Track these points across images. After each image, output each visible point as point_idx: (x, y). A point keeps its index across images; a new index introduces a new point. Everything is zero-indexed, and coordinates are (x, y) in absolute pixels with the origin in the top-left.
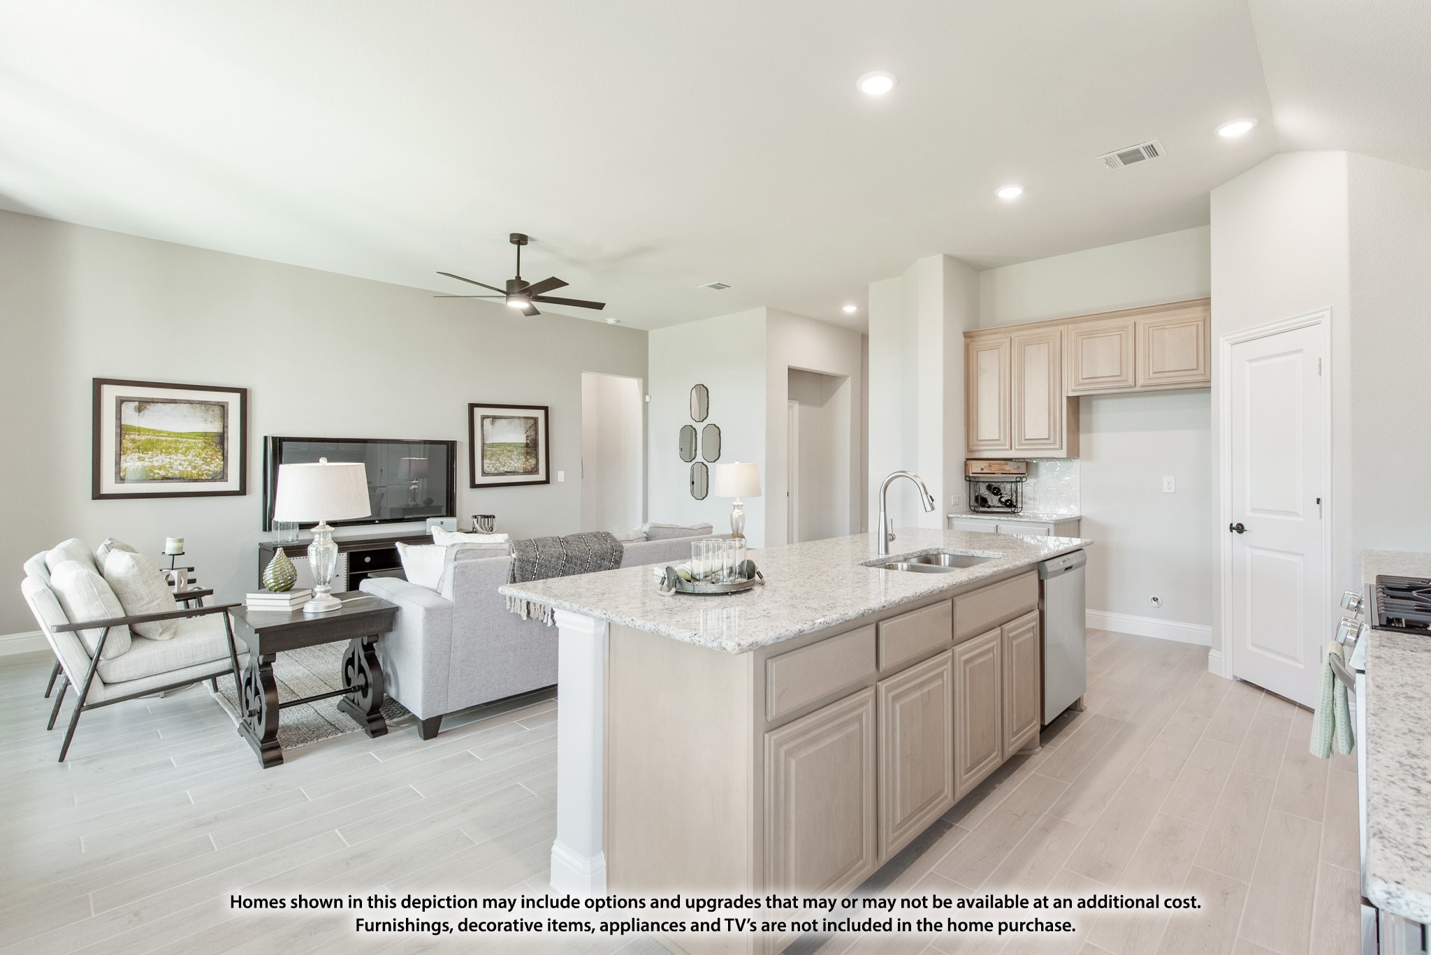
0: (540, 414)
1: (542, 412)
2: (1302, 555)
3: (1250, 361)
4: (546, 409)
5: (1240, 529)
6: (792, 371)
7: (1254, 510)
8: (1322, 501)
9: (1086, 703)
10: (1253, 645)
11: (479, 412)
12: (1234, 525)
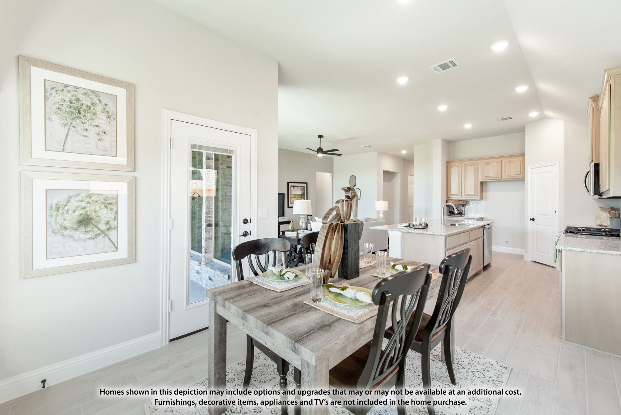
0: (305, 185)
1: (306, 184)
2: (551, 226)
3: (537, 173)
4: (307, 183)
5: (533, 220)
6: (384, 171)
7: (537, 214)
8: (556, 212)
9: (491, 264)
10: (537, 251)
11: (290, 184)
12: (532, 219)
